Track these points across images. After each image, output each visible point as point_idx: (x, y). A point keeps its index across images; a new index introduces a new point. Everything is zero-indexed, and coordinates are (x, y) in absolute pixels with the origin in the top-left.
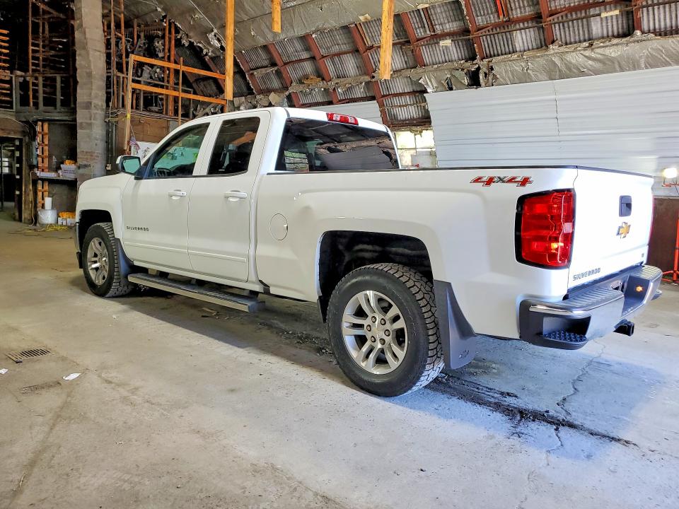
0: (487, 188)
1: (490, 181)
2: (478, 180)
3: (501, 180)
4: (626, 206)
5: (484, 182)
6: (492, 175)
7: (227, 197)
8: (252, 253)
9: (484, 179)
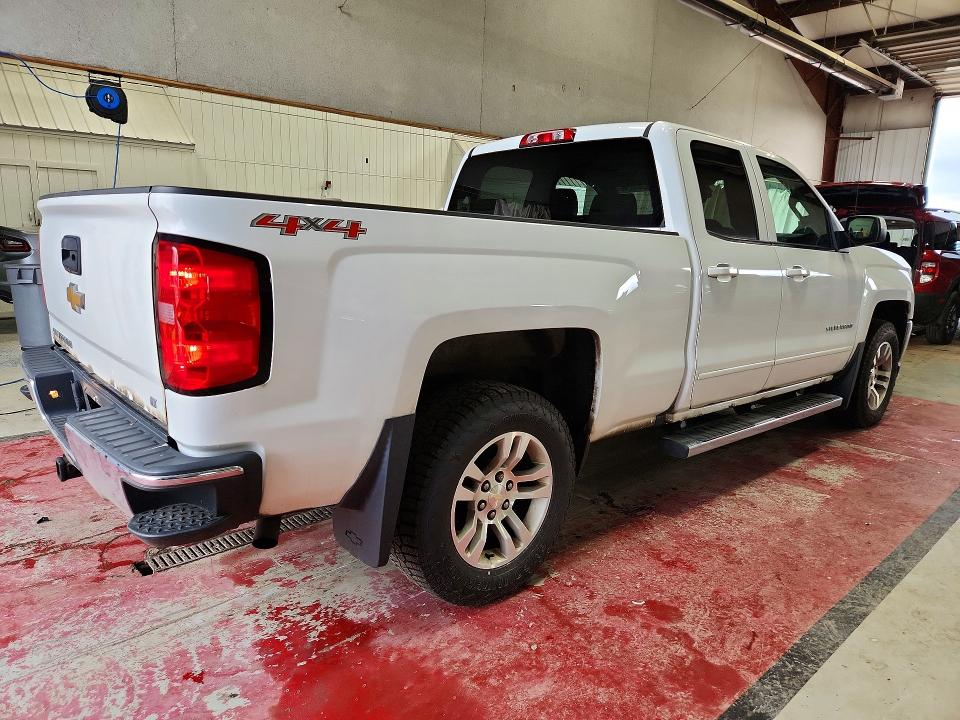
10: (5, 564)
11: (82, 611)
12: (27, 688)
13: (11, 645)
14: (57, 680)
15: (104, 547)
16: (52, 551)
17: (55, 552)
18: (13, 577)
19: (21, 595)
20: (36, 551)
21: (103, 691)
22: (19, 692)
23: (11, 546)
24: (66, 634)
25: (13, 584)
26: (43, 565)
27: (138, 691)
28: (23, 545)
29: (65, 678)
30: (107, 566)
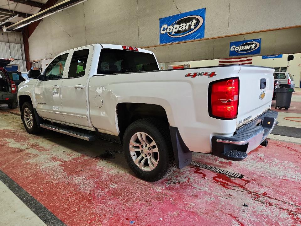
0: (193, 79)
1: (195, 75)
2: (189, 75)
3: (200, 74)
4: (263, 84)
5: (192, 75)
6: (195, 72)
7: (76, 88)
8: (88, 114)
9: (192, 74)
10: (271, 198)
11: (265, 176)
12: (287, 171)
13: (285, 178)
14: (281, 170)
15: (242, 186)
16: (255, 194)
17: (255, 193)
18: (272, 193)
19: (274, 187)
20: (259, 197)
21: (275, 165)
22: (289, 172)
23: (264, 203)
24: (273, 175)
25: (274, 191)
26: (262, 191)
27: (270, 162)
28: (261, 201)
29: (279, 169)
30: (247, 182)
